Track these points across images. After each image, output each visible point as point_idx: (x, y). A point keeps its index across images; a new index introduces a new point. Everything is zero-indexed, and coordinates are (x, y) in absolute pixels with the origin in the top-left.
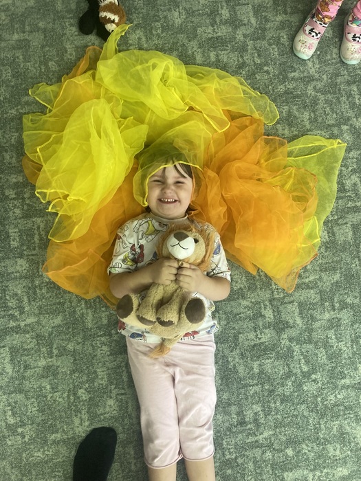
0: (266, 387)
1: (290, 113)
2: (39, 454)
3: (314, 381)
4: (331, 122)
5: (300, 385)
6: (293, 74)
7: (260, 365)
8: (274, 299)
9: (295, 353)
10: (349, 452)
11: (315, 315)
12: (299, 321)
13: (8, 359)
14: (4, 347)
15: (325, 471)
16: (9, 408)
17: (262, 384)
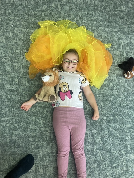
0: (105, 98)
1: (116, 20)
2: (34, 110)
3: (120, 97)
4: (128, 23)
5: (116, 98)
6: (117, 9)
7: (103, 91)
9: (115, 89)
10: (130, 120)
11: (121, 78)
12: (116, 79)
13: (26, 81)
14: (26, 77)
15: (123, 125)
16: (26, 95)
17: (104, 97)
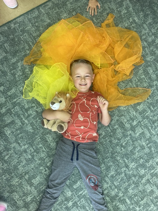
3: (121, 149)
5: (118, 145)
7: (117, 128)
8: (140, 123)
9: (127, 138)
10: (104, 173)
11: (142, 139)
12: (138, 134)
17: (112, 132)
